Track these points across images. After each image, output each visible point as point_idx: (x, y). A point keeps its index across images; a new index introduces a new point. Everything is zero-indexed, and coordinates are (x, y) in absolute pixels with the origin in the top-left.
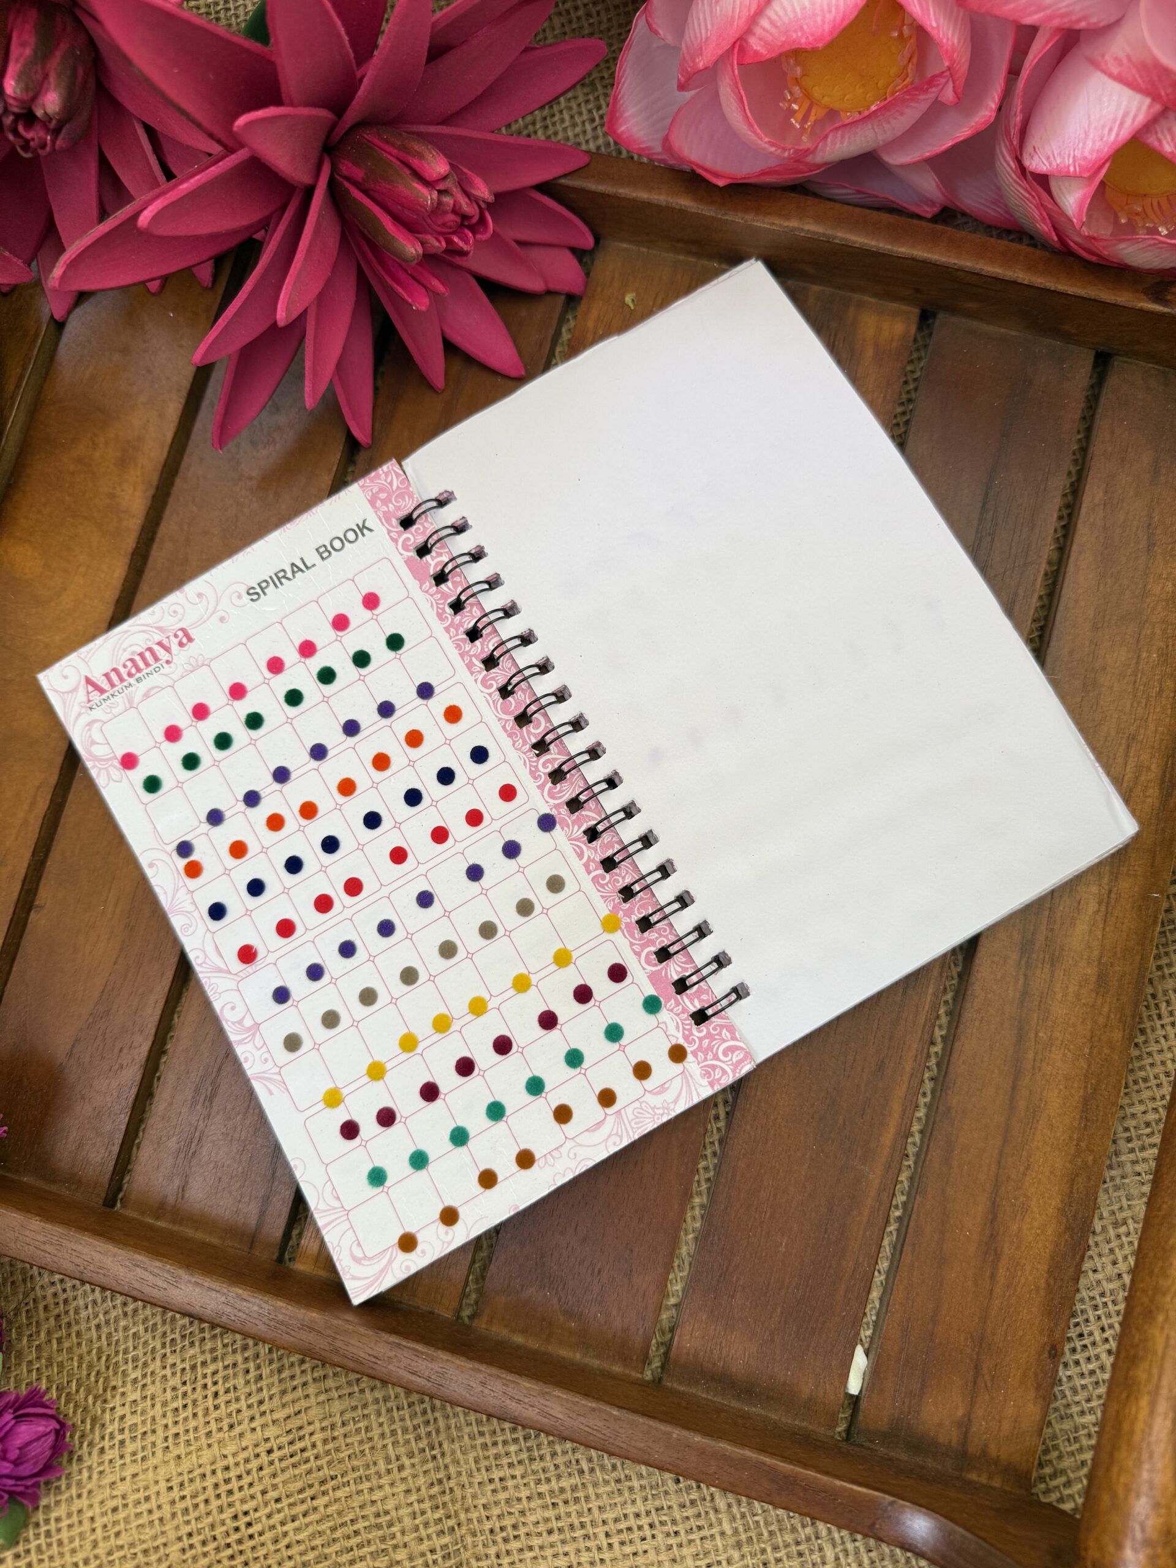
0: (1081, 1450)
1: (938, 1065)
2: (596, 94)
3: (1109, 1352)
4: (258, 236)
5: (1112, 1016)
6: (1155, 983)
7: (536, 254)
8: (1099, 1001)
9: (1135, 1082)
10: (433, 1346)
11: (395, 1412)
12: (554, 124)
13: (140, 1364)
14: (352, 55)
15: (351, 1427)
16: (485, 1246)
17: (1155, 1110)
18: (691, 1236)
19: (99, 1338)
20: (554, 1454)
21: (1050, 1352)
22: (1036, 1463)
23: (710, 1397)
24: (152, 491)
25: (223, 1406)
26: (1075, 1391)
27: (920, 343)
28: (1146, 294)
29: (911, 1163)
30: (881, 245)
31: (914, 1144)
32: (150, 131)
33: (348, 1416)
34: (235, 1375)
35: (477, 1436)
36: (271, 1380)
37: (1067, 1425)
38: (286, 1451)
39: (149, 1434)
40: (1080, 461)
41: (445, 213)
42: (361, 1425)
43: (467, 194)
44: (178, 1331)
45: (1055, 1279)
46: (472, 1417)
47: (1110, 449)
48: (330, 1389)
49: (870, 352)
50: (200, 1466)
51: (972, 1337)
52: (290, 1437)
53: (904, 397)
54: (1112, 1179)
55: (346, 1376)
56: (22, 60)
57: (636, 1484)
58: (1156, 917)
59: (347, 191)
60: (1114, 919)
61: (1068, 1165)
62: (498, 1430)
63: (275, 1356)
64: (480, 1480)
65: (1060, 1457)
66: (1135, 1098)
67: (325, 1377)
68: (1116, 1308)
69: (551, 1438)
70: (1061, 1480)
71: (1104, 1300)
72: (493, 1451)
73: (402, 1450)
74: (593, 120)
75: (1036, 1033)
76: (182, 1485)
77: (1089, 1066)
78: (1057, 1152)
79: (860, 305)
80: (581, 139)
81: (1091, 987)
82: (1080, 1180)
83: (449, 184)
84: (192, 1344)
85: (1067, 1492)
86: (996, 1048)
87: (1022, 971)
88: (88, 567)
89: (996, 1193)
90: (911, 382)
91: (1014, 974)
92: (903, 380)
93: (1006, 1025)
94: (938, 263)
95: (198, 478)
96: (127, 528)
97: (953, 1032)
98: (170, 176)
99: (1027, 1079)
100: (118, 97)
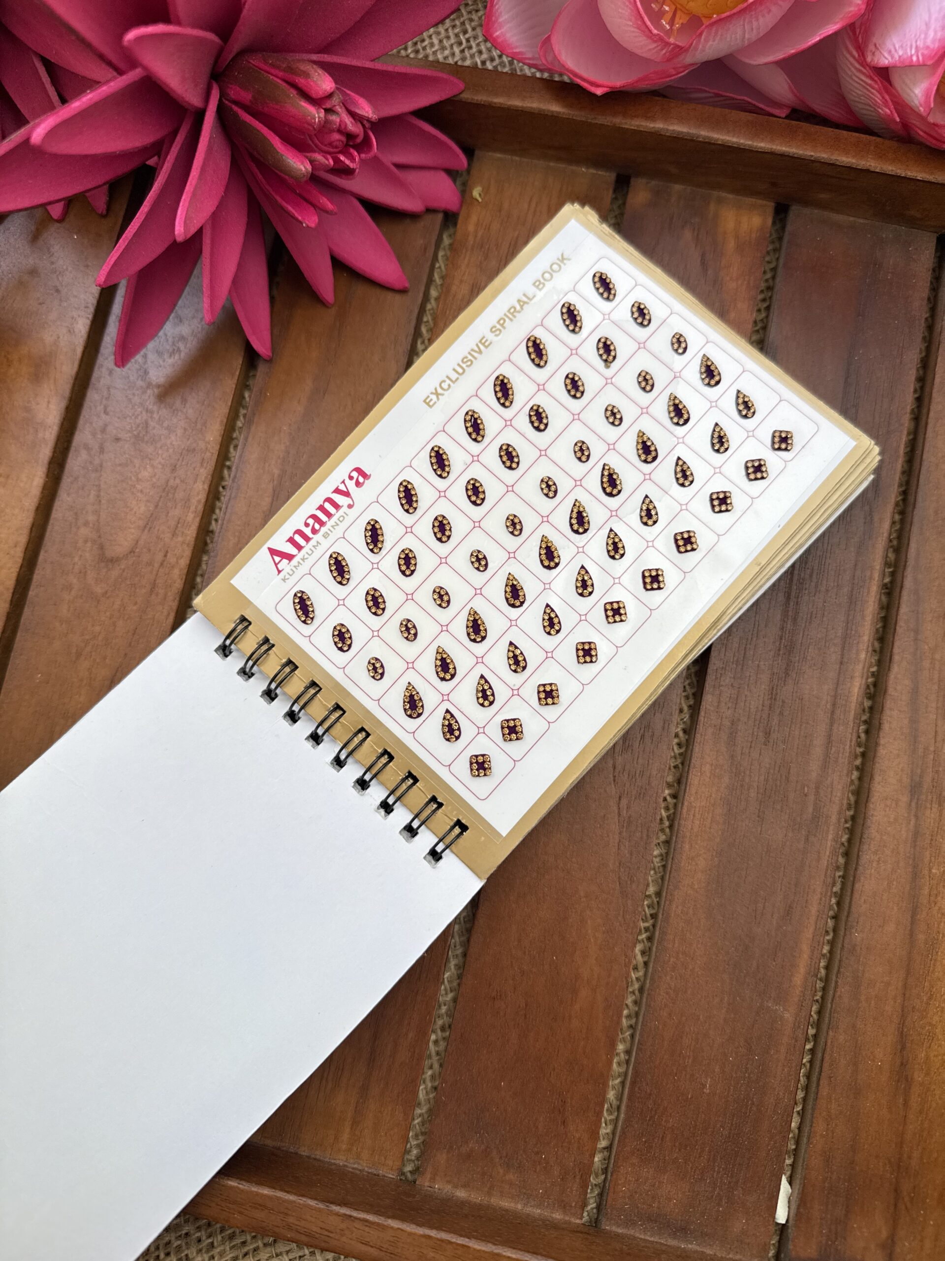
1: (838, 904)
2: (462, 19)
4: (151, 162)
7: (413, 176)
12: (424, 48)
16: (423, 1102)
18: (619, 1081)
23: (648, 1238)
24: (63, 404)
27: (774, 236)
29: (820, 997)
30: (742, 141)
31: (821, 980)
32: (47, 64)
40: (929, 339)
41: (332, 131)
43: (352, 114)
49: (731, 244)
51: (890, 1162)
53: (763, 285)
59: (236, 116)
74: (460, 44)
75: (930, 870)
79: (720, 201)
80: (451, 61)
83: (335, 102)
86: (894, 886)
87: (913, 813)
88: (8, 477)
89: (903, 1024)
90: (768, 271)
91: (906, 815)
92: (763, 270)
93: (902, 864)
94: (796, 156)
95: (108, 388)
96: (44, 438)
97: (852, 872)
99: (924, 913)
100: (16, 33)
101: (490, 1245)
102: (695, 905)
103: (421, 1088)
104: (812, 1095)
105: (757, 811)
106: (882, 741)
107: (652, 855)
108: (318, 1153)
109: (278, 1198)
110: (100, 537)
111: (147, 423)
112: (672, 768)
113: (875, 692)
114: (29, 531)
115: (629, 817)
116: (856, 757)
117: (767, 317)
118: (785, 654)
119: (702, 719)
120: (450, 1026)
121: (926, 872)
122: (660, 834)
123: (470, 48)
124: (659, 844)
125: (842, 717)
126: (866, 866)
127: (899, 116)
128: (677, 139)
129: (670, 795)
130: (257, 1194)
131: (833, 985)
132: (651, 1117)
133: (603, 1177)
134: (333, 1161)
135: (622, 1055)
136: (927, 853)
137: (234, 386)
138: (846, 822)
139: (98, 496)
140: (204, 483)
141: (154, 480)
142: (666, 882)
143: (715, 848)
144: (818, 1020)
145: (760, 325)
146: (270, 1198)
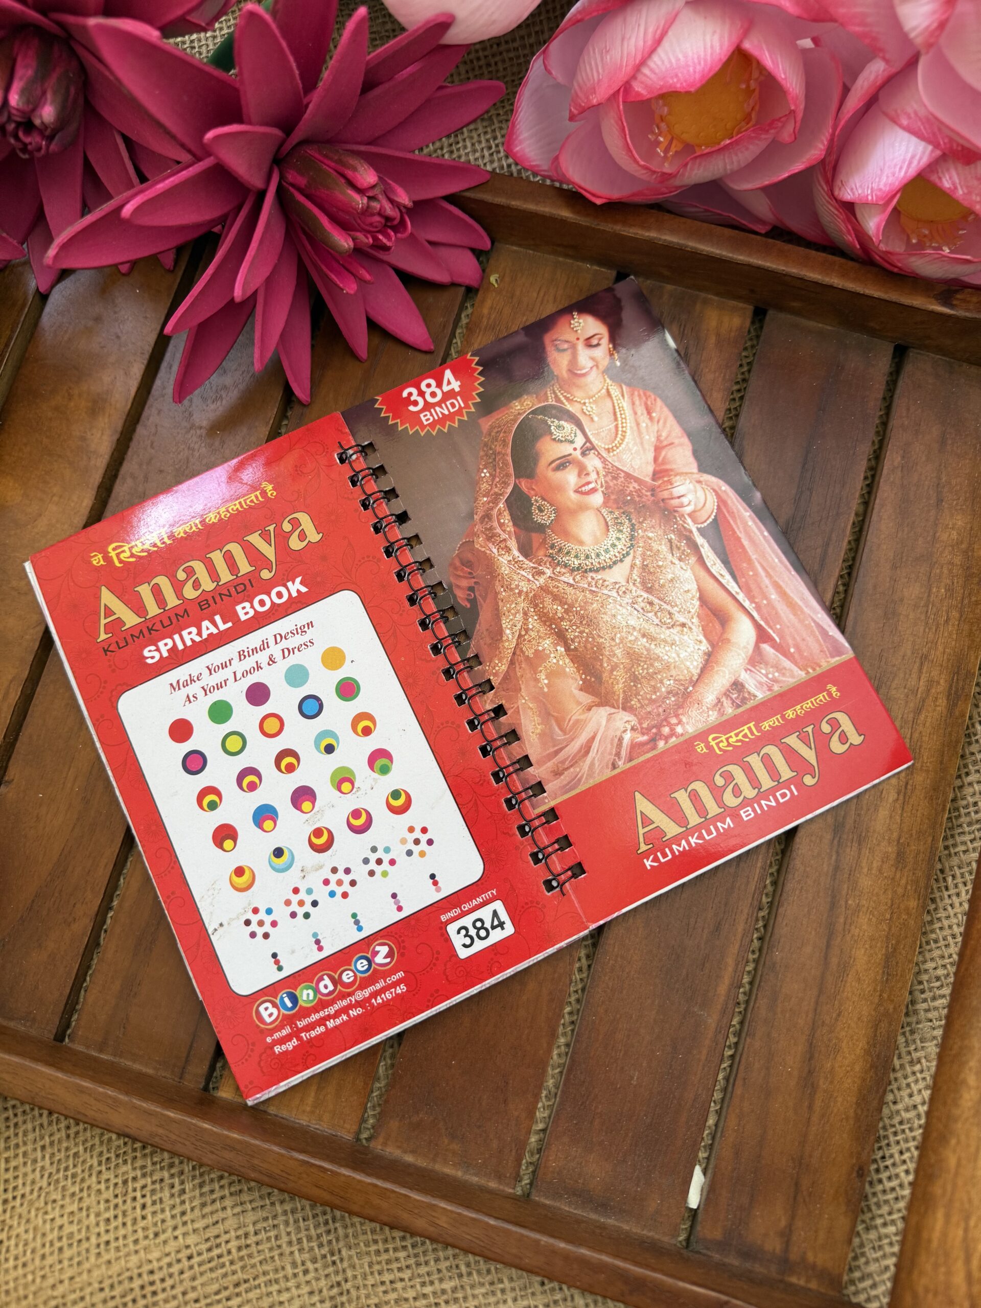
0: (884, 1256)
1: (765, 926)
2: (493, 127)
3: (907, 1172)
4: (216, 230)
5: (909, 887)
6: (943, 860)
7: (443, 252)
8: (898, 876)
9: (928, 943)
10: (336, 1163)
11: (301, 1224)
12: (458, 150)
13: (78, 1180)
14: (301, 86)
15: (262, 1236)
16: (382, 1078)
17: (944, 966)
18: (557, 1071)
19: (43, 1157)
20: (437, 1260)
21: (858, 1172)
22: (847, 1267)
23: (572, 1210)
24: (116, 437)
25: (149, 1217)
26: (878, 1205)
27: (753, 333)
28: (937, 299)
29: (741, 1009)
30: (724, 253)
31: (745, 993)
32: (127, 141)
33: (259, 1226)
34: (162, 1189)
35: (371, 1243)
36: (193, 1194)
37: (873, 1235)
38: (205, 1256)
39: (84, 1241)
40: (882, 433)
41: (373, 215)
42: (272, 1234)
43: (392, 201)
44: (113, 1151)
45: (862, 1110)
46: (368, 1226)
47: (906, 423)
48: (245, 1202)
49: (712, 340)
50: (128, 1270)
51: (793, 1159)
52: (209, 1244)
53: (740, 377)
54: (909, 1024)
55: (259, 1191)
56: (25, 79)
57: (507, 1284)
58: (944, 806)
59: (292, 195)
60: (910, 806)
61: (873, 1013)
62: (390, 1239)
63: (197, 1173)
64: (373, 1282)
65: (867, 1263)
66: (928, 956)
67: (240, 1191)
68: (913, 1134)
69: (435, 1246)
70: (868, 1283)
71: (903, 1127)
72: (385, 1257)
73: (306, 1256)
74: (490, 148)
75: (846, 902)
76: (112, 1287)
77: (890, 929)
78: (864, 1002)
79: (705, 302)
80: (480, 162)
81: (892, 862)
82: (883, 1025)
83: (377, 191)
84: (125, 1162)
85: (873, 1293)
86: (813, 913)
87: (835, 849)
88: (61, 497)
89: (813, 1036)
90: (745, 365)
91: (828, 850)
92: (739, 363)
93: (822, 894)
94: (770, 269)
95: (156, 426)
96: (95, 466)
97: (777, 899)
98: (143, 179)
99: (839, 939)
100: (102, 113)
101: (429, 1197)
104: (729, 1096)
108: (284, 1113)
109: (246, 1142)
111: (188, 459)
117: (740, 406)
121: (843, 903)
123: (498, 152)
126: (790, 893)
127: (860, 244)
128: (668, 248)
130: (227, 1137)
131: (753, 997)
132: (583, 1103)
133: (537, 1156)
134: (297, 1121)
135: (563, 1048)
145: (734, 413)
146: (240, 1142)
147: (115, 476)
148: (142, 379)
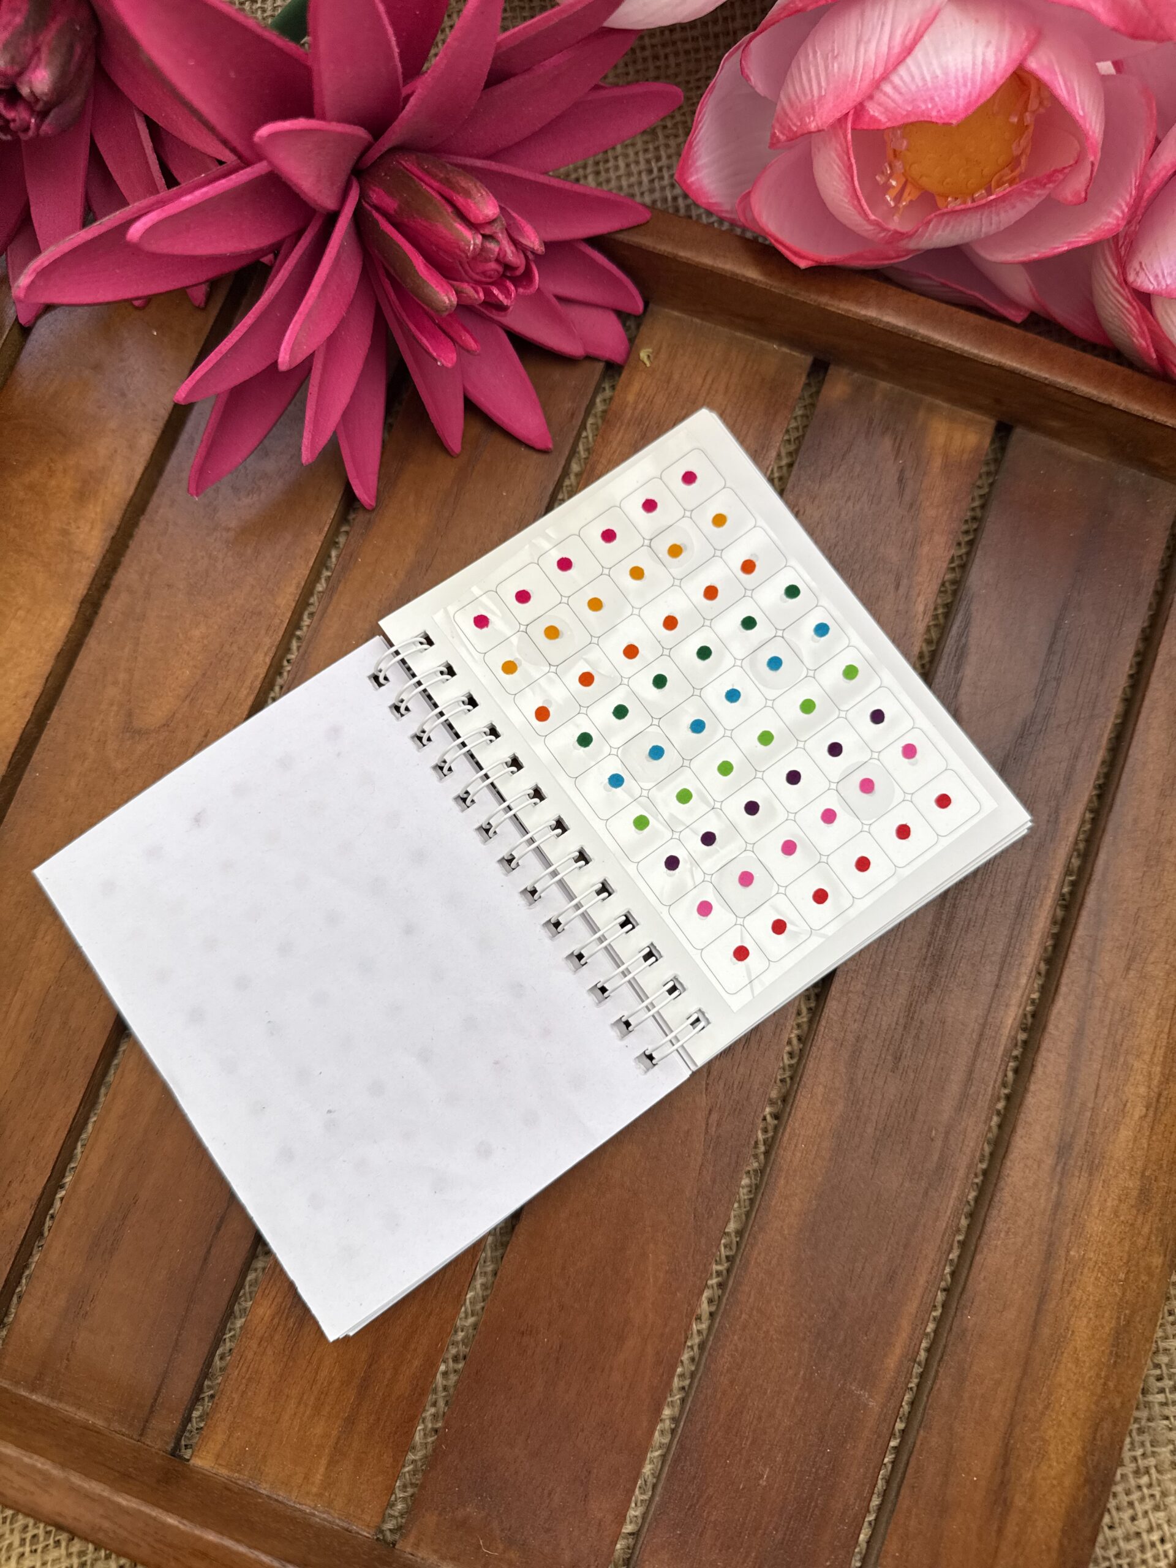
1: (953, 1274)
2: (657, 143)
4: (266, 260)
5: (1153, 1239)
7: (577, 313)
8: (1140, 1220)
12: (607, 170)
14: (400, 70)
16: (418, 1447)
18: (659, 1454)
24: (110, 533)
27: (991, 456)
30: (967, 348)
31: (919, 1364)
32: (152, 126)
40: (1154, 605)
41: (487, 260)
43: (515, 243)
45: (1069, 1540)
49: (937, 462)
53: (969, 514)
54: (1137, 1420)
59: (375, 223)
60: (1162, 1126)
61: (1093, 1407)
71: (1120, 1562)
74: (650, 171)
75: (1068, 1252)
77: (1123, 1294)
78: (1081, 1392)
79: (931, 409)
80: (636, 190)
81: (1132, 1202)
82: (1105, 1426)
83: (495, 229)
86: (1022, 1265)
87: (1057, 1178)
88: (29, 611)
89: (1010, 1434)
90: (977, 498)
91: (1048, 1180)
92: (970, 497)
93: (1035, 1239)
94: (1027, 375)
95: (167, 522)
96: (79, 571)
97: (974, 1241)
98: (171, 181)
99: (1054, 1302)
100: (119, 84)
102: (781, 1255)
103: (419, 1428)
104: (890, 1505)
105: (872, 1151)
106: (1032, 1087)
107: (739, 1186)
108: (281, 1493)
110: (129, 701)
111: (207, 572)
112: (778, 1081)
113: (1032, 1024)
114: (44, 681)
115: (718, 1137)
116: (999, 1099)
118: (931, 965)
119: (822, 1029)
120: (465, 1358)
121: (1062, 1253)
122: (752, 1160)
123: (661, 178)
124: (749, 1172)
125: (988, 1051)
126: (992, 1235)
127: (1156, 351)
128: (890, 334)
129: (771, 1114)
131: (932, 1374)
132: (691, 1506)
134: (298, 1506)
135: (668, 1422)
136: (1068, 1230)
137: (320, 544)
138: (976, 1176)
139: (135, 651)
140: (266, 655)
141: (206, 642)
142: (751, 1222)
143: (815, 1188)
144: (909, 1412)
147: (106, 587)
148: (152, 455)
